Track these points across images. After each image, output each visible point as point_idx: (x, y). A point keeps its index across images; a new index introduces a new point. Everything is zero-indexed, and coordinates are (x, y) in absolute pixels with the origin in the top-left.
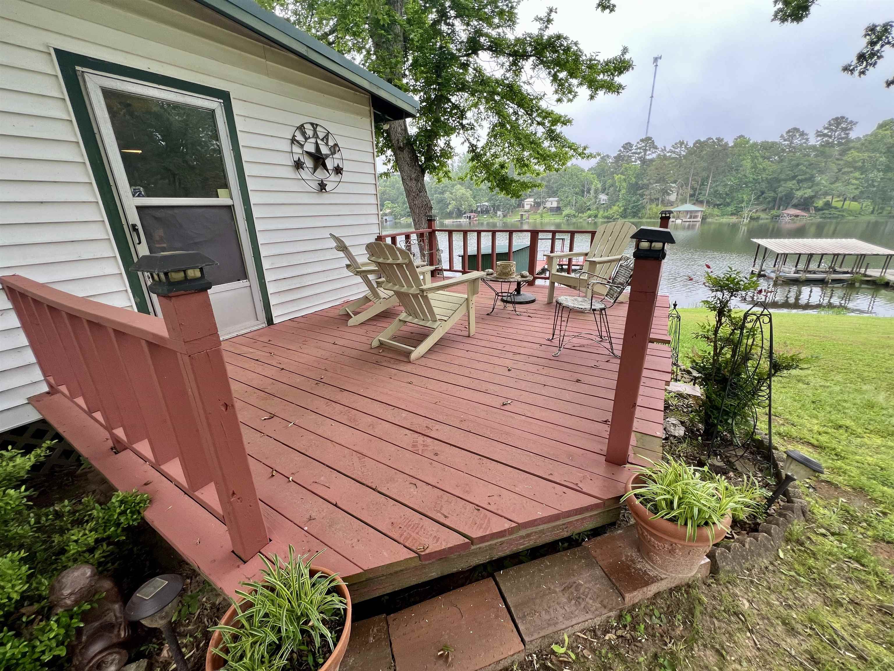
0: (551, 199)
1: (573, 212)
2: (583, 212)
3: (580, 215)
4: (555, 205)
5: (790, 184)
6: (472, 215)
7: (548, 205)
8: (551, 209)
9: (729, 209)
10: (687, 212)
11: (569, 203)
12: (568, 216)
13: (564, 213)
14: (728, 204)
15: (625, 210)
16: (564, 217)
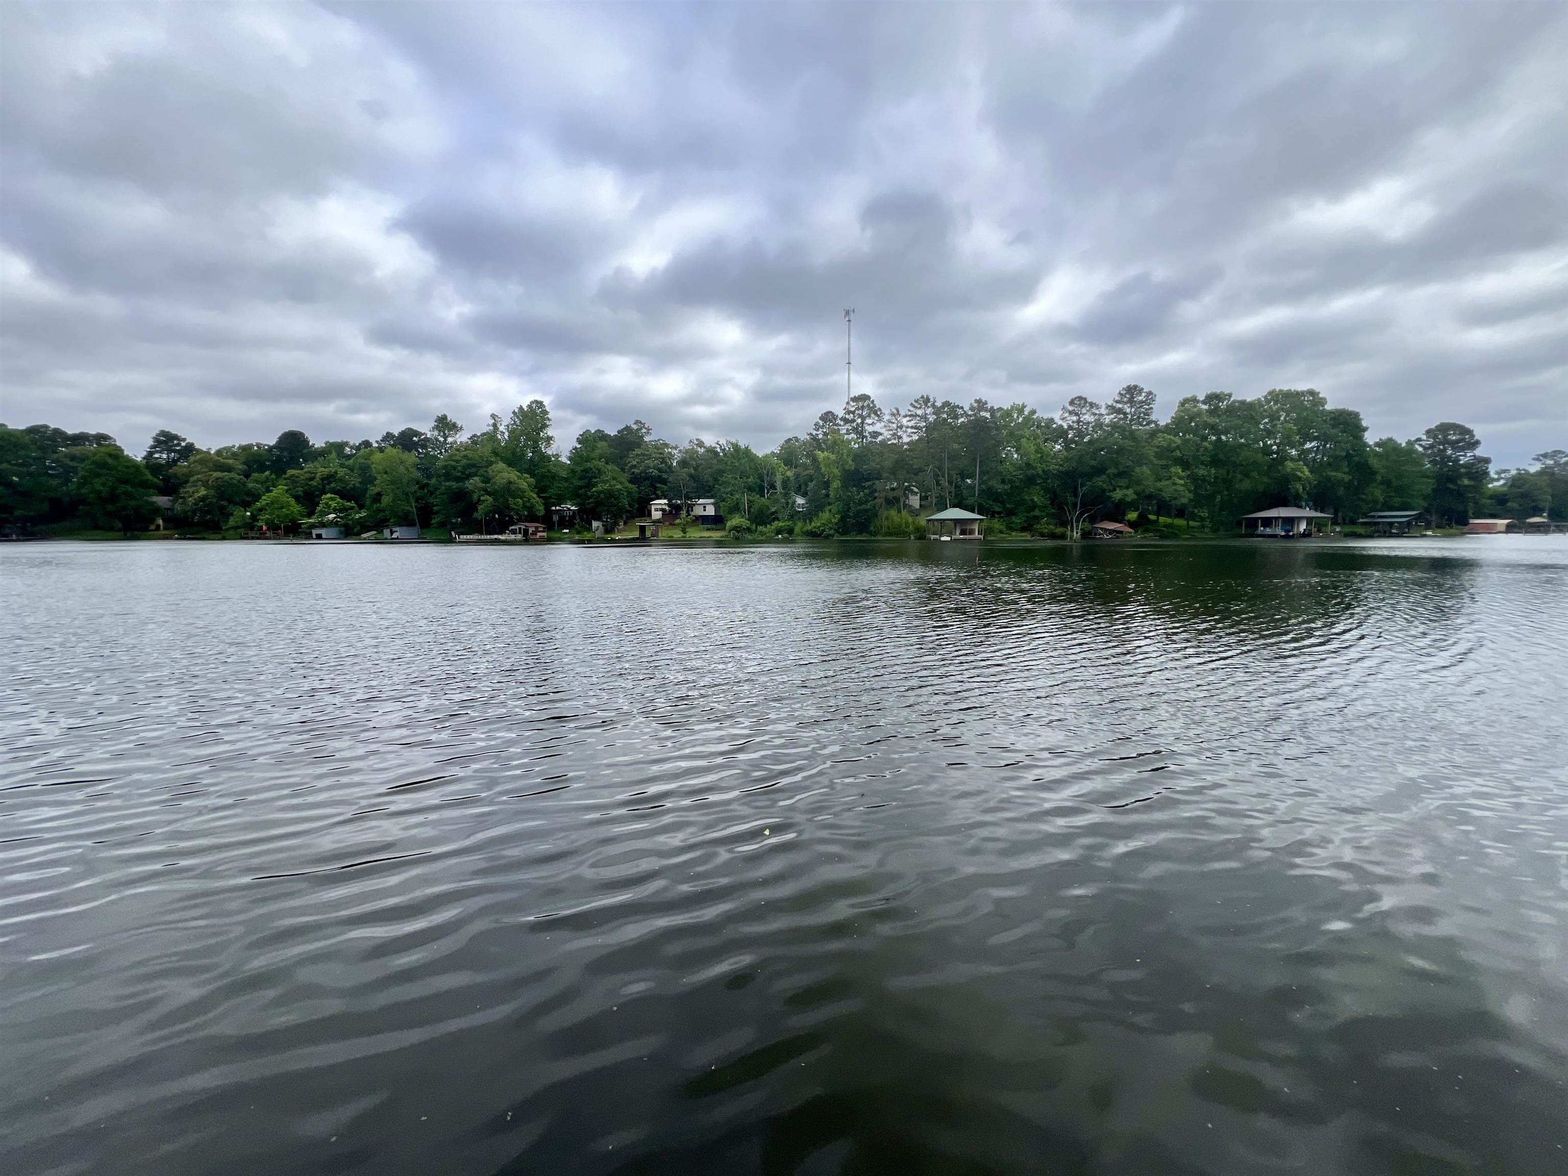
0: (701, 501)
1: (745, 522)
2: (764, 524)
3: (760, 528)
5: (1099, 481)
6: (532, 527)
7: (698, 511)
8: (704, 519)
10: (956, 521)
13: (729, 524)
16: (730, 531)
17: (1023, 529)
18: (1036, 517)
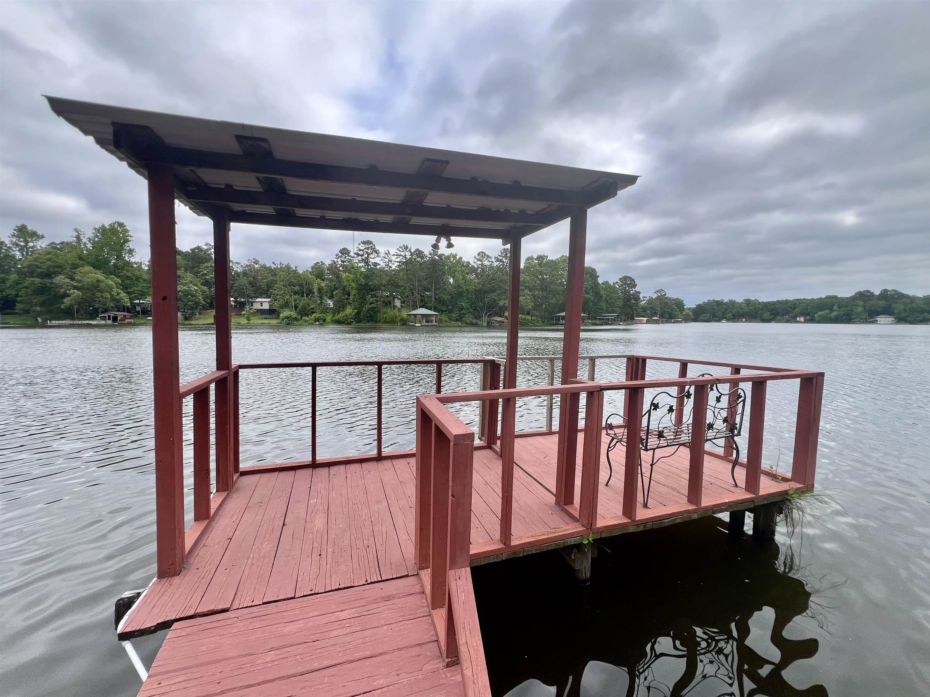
0: (258, 300)
1: (293, 314)
2: (307, 315)
3: (304, 318)
4: (266, 306)
5: (493, 296)
6: (120, 315)
7: (257, 306)
8: (261, 312)
9: (454, 315)
10: (423, 315)
11: (286, 305)
12: (287, 318)
13: (281, 315)
14: (450, 311)
15: (358, 314)
16: (283, 320)
17: (457, 320)
18: (464, 314)
